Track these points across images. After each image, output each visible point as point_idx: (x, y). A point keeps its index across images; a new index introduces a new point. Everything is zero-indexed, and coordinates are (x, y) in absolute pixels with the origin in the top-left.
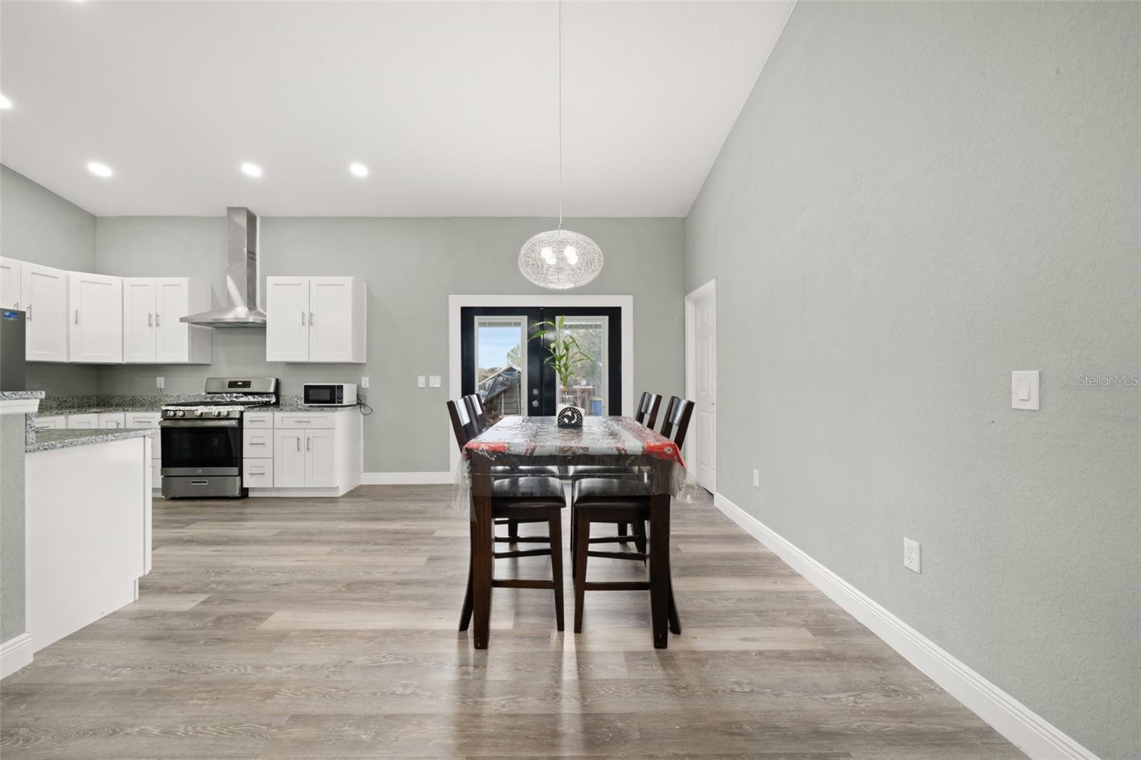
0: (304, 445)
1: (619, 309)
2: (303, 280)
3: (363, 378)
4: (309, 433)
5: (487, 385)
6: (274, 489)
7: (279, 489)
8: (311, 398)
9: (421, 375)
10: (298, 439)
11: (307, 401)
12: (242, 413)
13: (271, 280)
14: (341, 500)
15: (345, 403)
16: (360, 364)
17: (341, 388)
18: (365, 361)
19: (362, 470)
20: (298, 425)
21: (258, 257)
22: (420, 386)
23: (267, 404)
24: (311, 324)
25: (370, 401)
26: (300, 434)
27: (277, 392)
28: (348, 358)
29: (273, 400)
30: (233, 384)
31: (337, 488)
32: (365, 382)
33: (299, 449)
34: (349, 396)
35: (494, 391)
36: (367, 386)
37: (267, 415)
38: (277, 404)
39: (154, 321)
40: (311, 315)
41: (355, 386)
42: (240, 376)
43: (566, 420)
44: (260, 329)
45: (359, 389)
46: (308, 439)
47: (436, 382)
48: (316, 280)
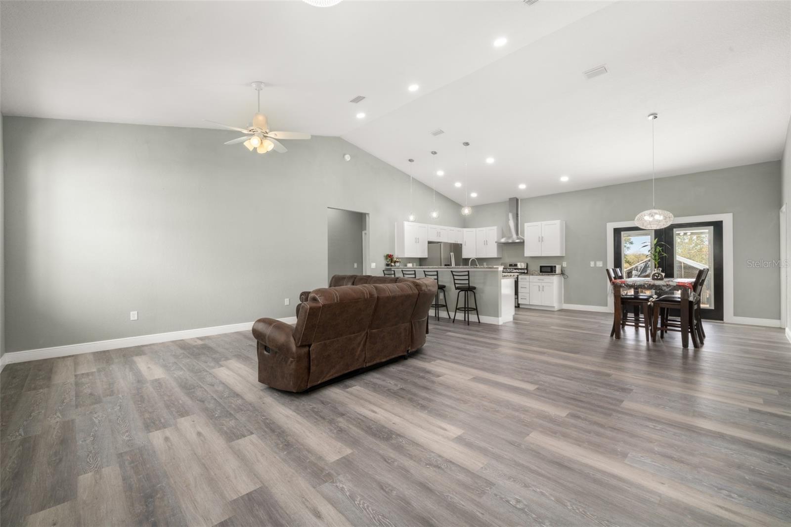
0: (541, 289)
1: (721, 222)
2: (539, 223)
3: (563, 263)
4: (543, 284)
5: (639, 268)
6: (530, 305)
7: (531, 305)
8: (543, 270)
9: (592, 261)
10: (539, 286)
11: (541, 272)
12: (518, 275)
13: (526, 225)
14: (556, 313)
15: (557, 273)
16: (561, 257)
17: (555, 267)
18: (564, 255)
19: (563, 302)
20: (538, 281)
21: (519, 215)
22: (592, 266)
23: (524, 273)
24: (542, 241)
25: (566, 273)
26: (540, 284)
27: (527, 269)
28: (558, 254)
29: (526, 272)
30: (511, 265)
31: (554, 307)
32: (565, 264)
33: (539, 290)
34: (558, 270)
35: (646, 271)
36: (565, 266)
37: (527, 277)
38: (527, 273)
39: (486, 243)
40: (542, 237)
41: (560, 266)
42: (513, 262)
43: (656, 277)
44: (522, 243)
45: (562, 267)
46: (543, 287)
47: (600, 264)
48: (544, 223)
